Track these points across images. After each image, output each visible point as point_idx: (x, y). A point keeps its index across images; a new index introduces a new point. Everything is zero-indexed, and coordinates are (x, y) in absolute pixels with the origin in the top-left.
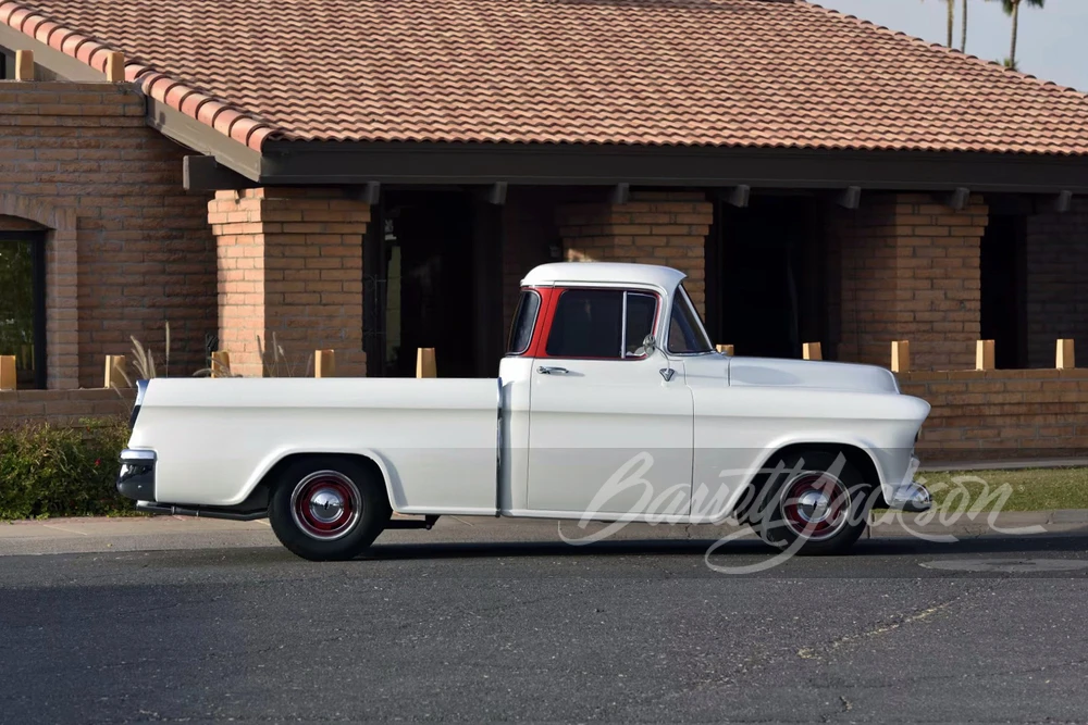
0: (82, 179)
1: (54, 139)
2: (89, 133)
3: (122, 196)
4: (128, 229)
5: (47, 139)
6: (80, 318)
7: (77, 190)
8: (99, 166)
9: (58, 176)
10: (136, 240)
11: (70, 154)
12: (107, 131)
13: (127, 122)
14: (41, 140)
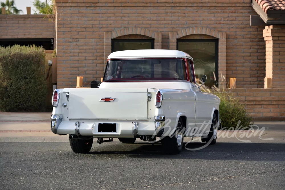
0: (230, 23)
1: (221, 10)
2: (233, 8)
3: (244, 28)
4: (245, 39)
5: (218, 11)
6: (227, 67)
7: (228, 26)
8: (236, 19)
9: (222, 22)
10: (248, 42)
11: (226, 15)
12: (239, 8)
13: (245, 5)
14: (217, 11)
